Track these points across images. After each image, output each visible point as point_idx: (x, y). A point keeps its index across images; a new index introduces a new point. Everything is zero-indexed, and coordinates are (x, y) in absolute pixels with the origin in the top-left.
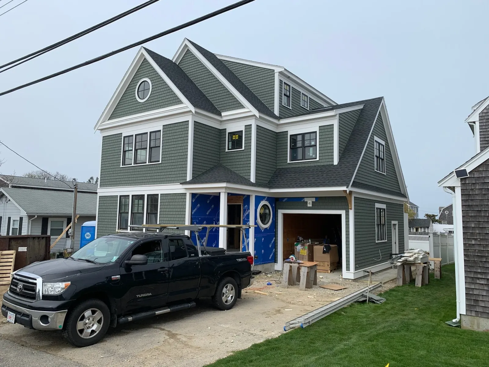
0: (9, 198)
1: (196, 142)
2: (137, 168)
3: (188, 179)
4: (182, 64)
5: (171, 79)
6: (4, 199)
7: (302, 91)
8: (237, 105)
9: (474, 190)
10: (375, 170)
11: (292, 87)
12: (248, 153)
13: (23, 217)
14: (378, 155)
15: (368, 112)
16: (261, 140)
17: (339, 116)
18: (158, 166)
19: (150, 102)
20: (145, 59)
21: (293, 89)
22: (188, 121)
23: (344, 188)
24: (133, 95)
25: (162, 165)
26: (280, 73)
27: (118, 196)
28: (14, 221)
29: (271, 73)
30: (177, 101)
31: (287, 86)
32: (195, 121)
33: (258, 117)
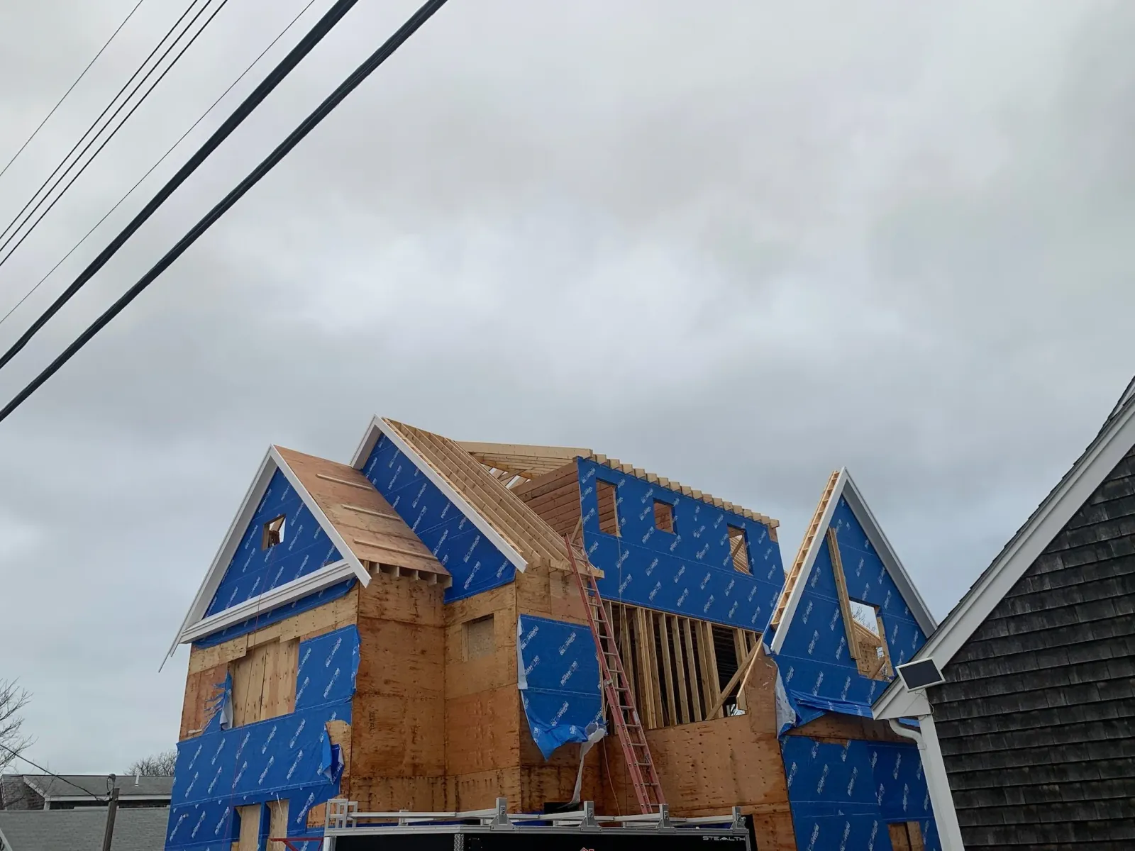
5: (320, 505)
9: (970, 721)
20: (278, 469)
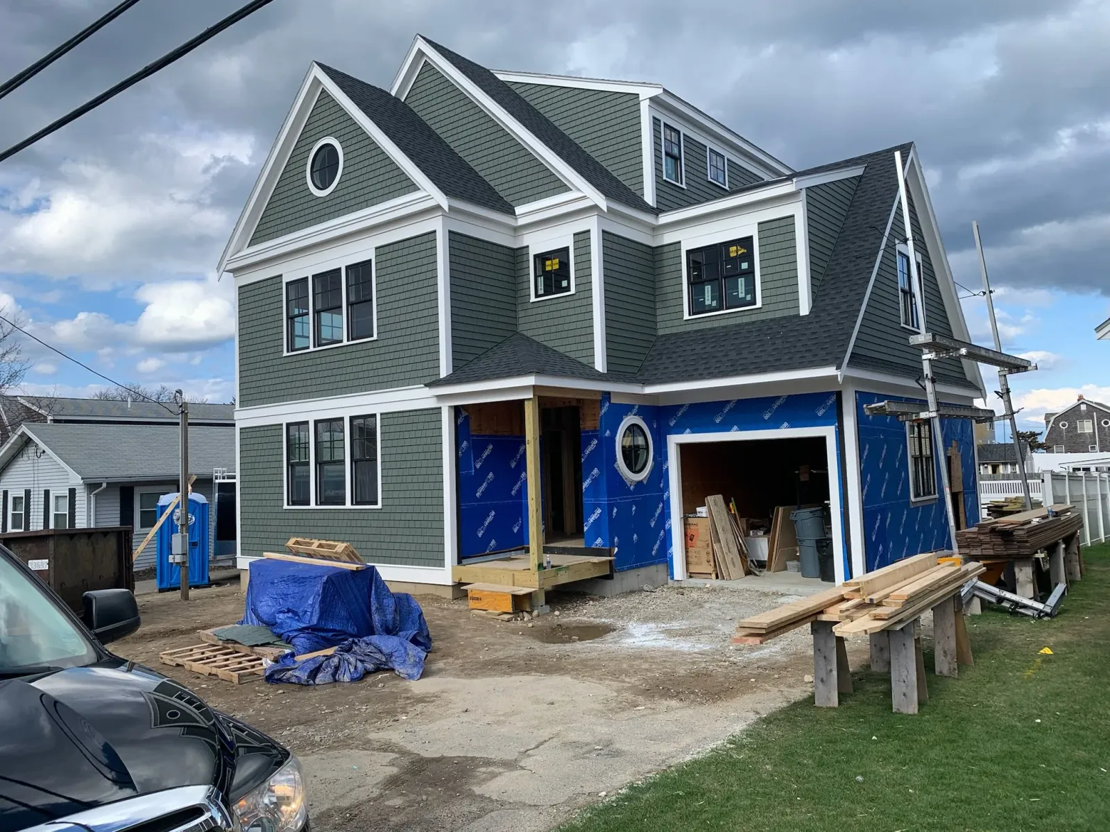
0: (42, 446)
1: (458, 282)
2: (322, 354)
3: (443, 374)
4: (414, 99)
5: (386, 134)
6: (31, 450)
7: (710, 144)
8: (552, 186)
10: (902, 325)
11: (684, 135)
12: (584, 302)
13: (76, 488)
14: (907, 288)
15: (876, 183)
16: (617, 268)
17: (807, 195)
18: (370, 346)
19: (341, 193)
20: (323, 91)
21: (687, 138)
22: (435, 232)
23: (830, 371)
24: (300, 182)
25: (380, 344)
26: (654, 100)
27: (282, 425)
28: (57, 498)
29: (630, 103)
30: (404, 184)
31: (673, 134)
32: (450, 232)
33: (605, 210)
